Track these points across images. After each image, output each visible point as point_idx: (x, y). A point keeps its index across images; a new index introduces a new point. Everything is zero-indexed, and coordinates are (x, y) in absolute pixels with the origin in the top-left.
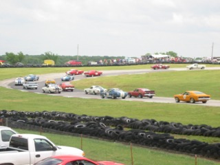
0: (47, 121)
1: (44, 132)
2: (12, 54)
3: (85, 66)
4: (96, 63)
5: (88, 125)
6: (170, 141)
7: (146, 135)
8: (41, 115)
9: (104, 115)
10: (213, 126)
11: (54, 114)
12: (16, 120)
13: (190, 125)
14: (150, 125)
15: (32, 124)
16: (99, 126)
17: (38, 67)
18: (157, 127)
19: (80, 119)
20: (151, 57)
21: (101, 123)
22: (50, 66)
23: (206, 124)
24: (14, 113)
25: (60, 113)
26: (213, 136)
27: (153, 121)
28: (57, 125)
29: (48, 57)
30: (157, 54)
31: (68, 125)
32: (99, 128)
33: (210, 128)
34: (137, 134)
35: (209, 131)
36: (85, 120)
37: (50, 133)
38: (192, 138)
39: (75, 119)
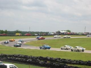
0: (16, 58)
1: (14, 63)
2: (2, 31)
3: (32, 36)
4: (37, 35)
5: (32, 60)
6: (66, 67)
7: (56, 64)
8: (13, 56)
9: (39, 56)
10: (84, 61)
11: (19, 55)
12: (3, 58)
13: (75, 60)
14: (58, 60)
15: (9, 59)
16: (37, 60)
17: (13, 36)
18: (61, 61)
19: (29, 58)
20: (60, 32)
21: (38, 59)
22: (18, 36)
23: (81, 60)
24: (3, 55)
25: (21, 55)
26: (84, 65)
27: (59, 59)
28: (20, 60)
29: (17, 32)
30: (62, 31)
31: (24, 60)
32: (37, 61)
33: (83, 62)
34: (52, 64)
35: (82, 63)
36: (31, 58)
37: (17, 63)
38: (75, 66)
39: (27, 58)
